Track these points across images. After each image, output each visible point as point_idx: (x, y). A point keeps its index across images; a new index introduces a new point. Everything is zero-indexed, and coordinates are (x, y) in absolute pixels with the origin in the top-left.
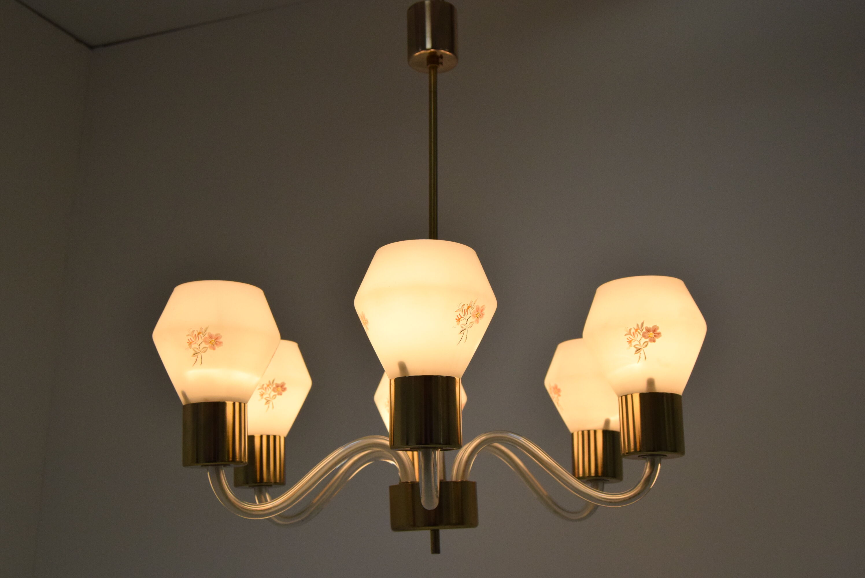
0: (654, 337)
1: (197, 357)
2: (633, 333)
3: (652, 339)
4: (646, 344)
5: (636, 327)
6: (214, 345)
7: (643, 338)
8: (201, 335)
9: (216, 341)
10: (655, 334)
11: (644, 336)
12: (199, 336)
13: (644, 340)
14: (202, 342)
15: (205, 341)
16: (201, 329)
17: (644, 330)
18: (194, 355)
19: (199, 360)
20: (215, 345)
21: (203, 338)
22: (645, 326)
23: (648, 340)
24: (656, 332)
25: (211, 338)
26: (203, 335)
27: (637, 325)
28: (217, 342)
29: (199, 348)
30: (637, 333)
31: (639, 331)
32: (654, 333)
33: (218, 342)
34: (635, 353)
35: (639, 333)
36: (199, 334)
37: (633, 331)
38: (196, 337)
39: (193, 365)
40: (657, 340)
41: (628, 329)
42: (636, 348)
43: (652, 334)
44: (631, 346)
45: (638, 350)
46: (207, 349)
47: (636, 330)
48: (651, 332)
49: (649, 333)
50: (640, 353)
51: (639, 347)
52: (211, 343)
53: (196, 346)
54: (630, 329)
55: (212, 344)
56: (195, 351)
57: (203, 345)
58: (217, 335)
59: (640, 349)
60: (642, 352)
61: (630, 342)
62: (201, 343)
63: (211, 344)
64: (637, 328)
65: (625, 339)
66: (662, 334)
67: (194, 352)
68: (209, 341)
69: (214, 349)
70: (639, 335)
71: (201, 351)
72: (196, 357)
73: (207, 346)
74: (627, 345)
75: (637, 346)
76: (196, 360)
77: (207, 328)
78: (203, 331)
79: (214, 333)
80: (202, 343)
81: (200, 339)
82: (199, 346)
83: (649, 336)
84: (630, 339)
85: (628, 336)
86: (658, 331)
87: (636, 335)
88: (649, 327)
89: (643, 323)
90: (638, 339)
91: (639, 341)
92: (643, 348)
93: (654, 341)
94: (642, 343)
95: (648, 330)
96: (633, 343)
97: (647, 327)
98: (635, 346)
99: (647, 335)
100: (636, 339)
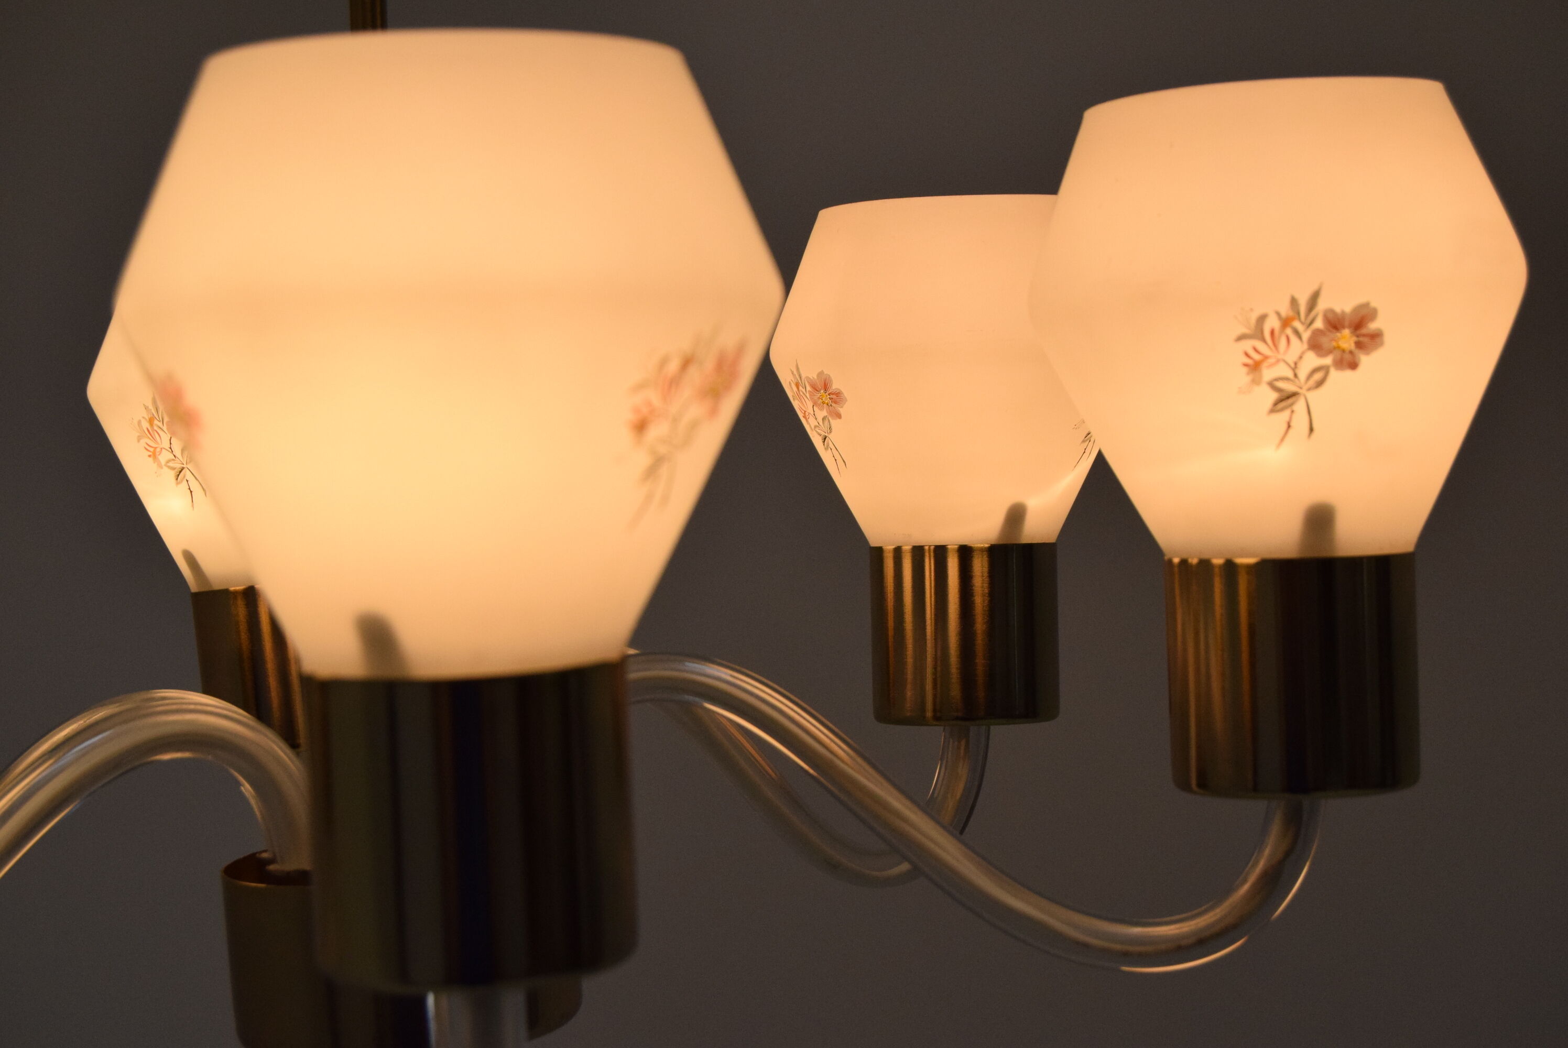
0: (1356, 351)
2: (1272, 332)
3: (1348, 356)
4: (1318, 376)
5: (1285, 310)
7: (1310, 354)
10: (1361, 339)
11: (1315, 346)
13: (1312, 360)
17: (1319, 324)
22: (1323, 305)
23: (1328, 361)
24: (1364, 331)
27: (1294, 302)
30: (1289, 331)
31: (1297, 324)
32: (1358, 332)
34: (1272, 411)
35: (1297, 333)
37: (1272, 323)
40: (1365, 360)
41: (1254, 317)
42: (1279, 390)
43: (1346, 339)
44: (1256, 382)
45: (1285, 399)
47: (1286, 323)
48: (1346, 332)
49: (1338, 335)
50: (1293, 412)
51: (1289, 387)
54: (1262, 319)
59: (1294, 394)
60: (1300, 406)
61: (1255, 367)
64: (1291, 313)
65: (1236, 354)
66: (1387, 338)
70: (1294, 339)
74: (1243, 376)
75: (1280, 384)
83: (1334, 344)
84: (1257, 357)
85: (1248, 345)
86: (1373, 326)
87: (1283, 341)
88: (1338, 309)
89: (1314, 299)
90: (1291, 357)
91: (1293, 365)
92: (1309, 389)
93: (1353, 366)
94: (1302, 374)
95: (1334, 323)
96: (1268, 374)
97: (1332, 311)
98: (1271, 385)
99: (1325, 341)
100: (1280, 357)
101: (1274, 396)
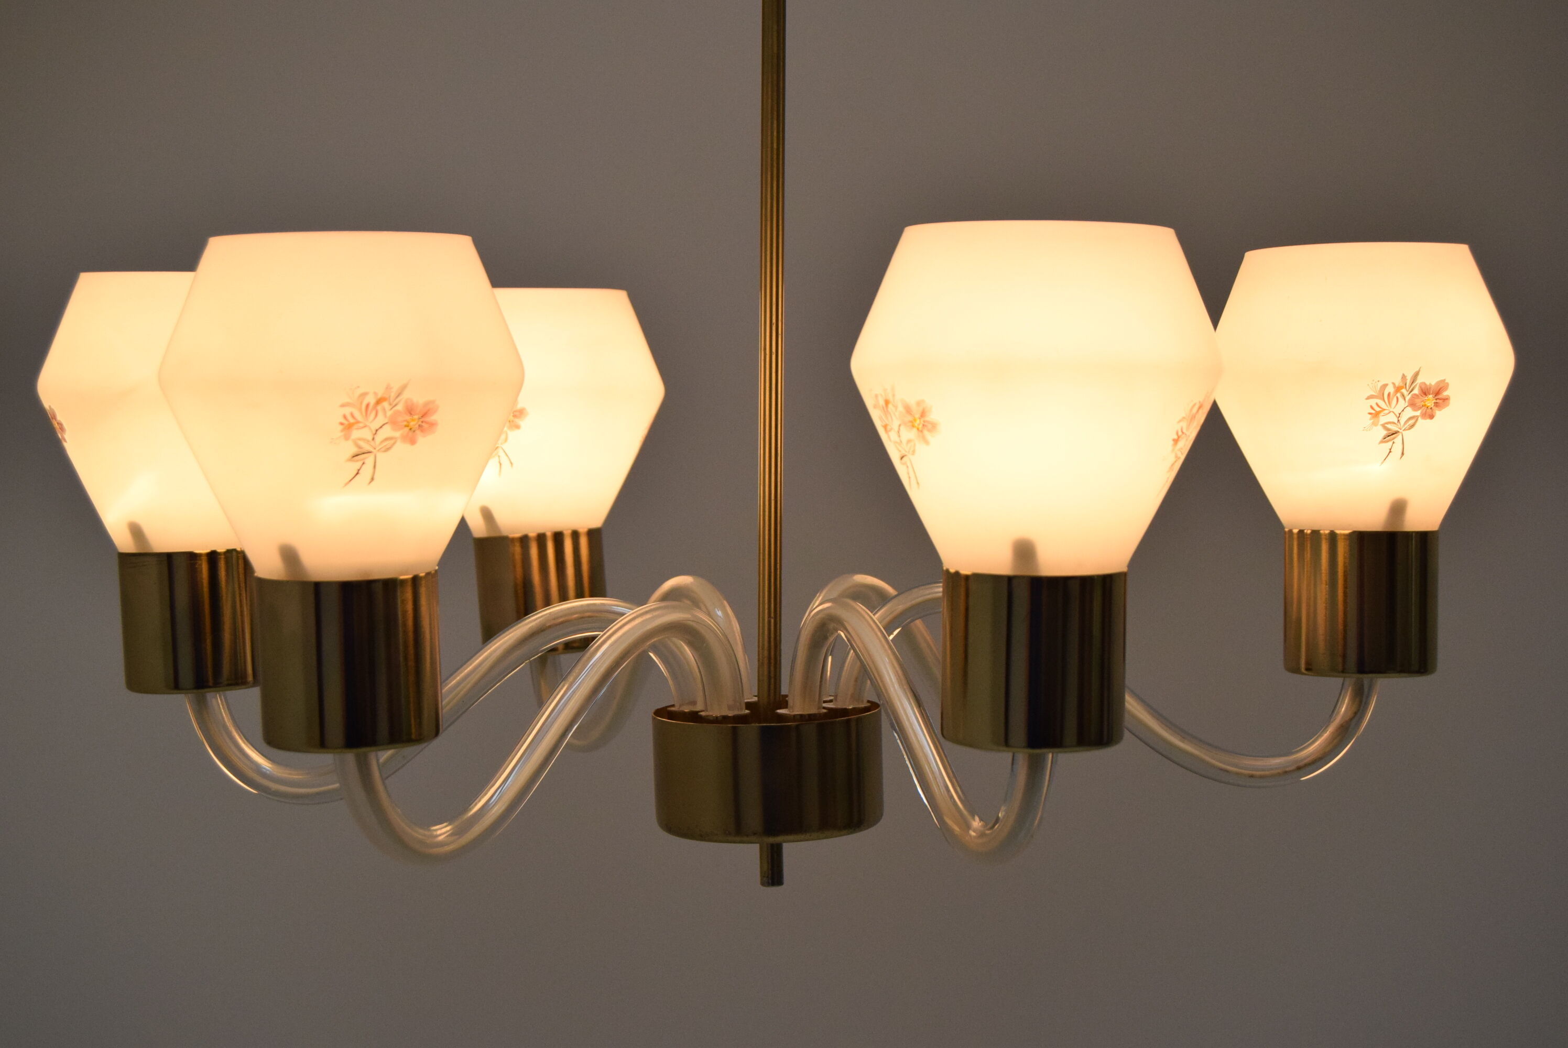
0: (1434, 408)
1: (364, 463)
2: (1389, 395)
3: (1429, 411)
4: (1411, 422)
5: (1398, 382)
6: (414, 431)
7: (1409, 409)
8: (385, 404)
9: (422, 422)
10: (1438, 401)
11: (1412, 404)
12: (379, 408)
13: (1409, 412)
14: (384, 425)
15: (393, 422)
16: (388, 388)
17: (1416, 391)
18: (354, 457)
19: (367, 471)
20: (418, 432)
21: (389, 413)
22: (1420, 380)
23: (1418, 413)
24: (1440, 396)
25: (411, 414)
26: (390, 404)
27: (1404, 377)
28: (423, 424)
29: (373, 439)
30: (1399, 395)
31: (1404, 391)
32: (1436, 397)
33: (426, 423)
34: (1381, 442)
35: (1403, 396)
36: (379, 402)
37: (1390, 389)
38: (369, 412)
39: (347, 484)
40: (1438, 414)
41: (1380, 385)
42: (1388, 429)
43: (1430, 401)
44: (1375, 424)
45: (1392, 434)
46: (394, 443)
47: (1398, 389)
48: (1431, 396)
49: (1426, 398)
50: (1394, 443)
51: (1394, 428)
52: (408, 426)
53: (366, 434)
54: (1385, 386)
55: (411, 429)
56: (360, 447)
57: (387, 432)
58: (427, 404)
59: (1396, 433)
60: (1398, 440)
61: (1375, 415)
62: (381, 427)
63: (407, 429)
64: (1401, 384)
65: (1365, 407)
66: (1452, 401)
67: (354, 450)
68: (405, 421)
69: (413, 442)
70: (1401, 399)
71: (377, 449)
72: (360, 463)
73: (397, 434)
74: (1368, 420)
75: (1389, 426)
76: (359, 470)
77: (404, 388)
78: (393, 395)
79: (418, 398)
80: (384, 427)
81: (380, 414)
82: (375, 434)
83: (1423, 403)
84: (1378, 409)
85: (1373, 402)
86: (1445, 393)
87: (1395, 400)
88: (1428, 383)
89: (1416, 375)
90: (1397, 411)
91: (1398, 415)
92: (1404, 430)
93: (1431, 417)
94: (1403, 421)
95: (1425, 392)
96: (1383, 419)
97: (1425, 383)
98: (1384, 426)
99: (1418, 402)
100: (1391, 410)
101: (1384, 433)
